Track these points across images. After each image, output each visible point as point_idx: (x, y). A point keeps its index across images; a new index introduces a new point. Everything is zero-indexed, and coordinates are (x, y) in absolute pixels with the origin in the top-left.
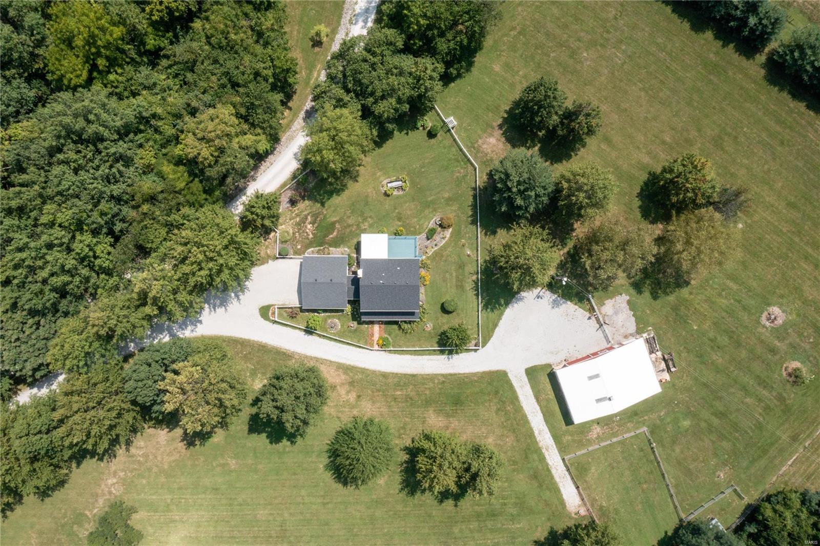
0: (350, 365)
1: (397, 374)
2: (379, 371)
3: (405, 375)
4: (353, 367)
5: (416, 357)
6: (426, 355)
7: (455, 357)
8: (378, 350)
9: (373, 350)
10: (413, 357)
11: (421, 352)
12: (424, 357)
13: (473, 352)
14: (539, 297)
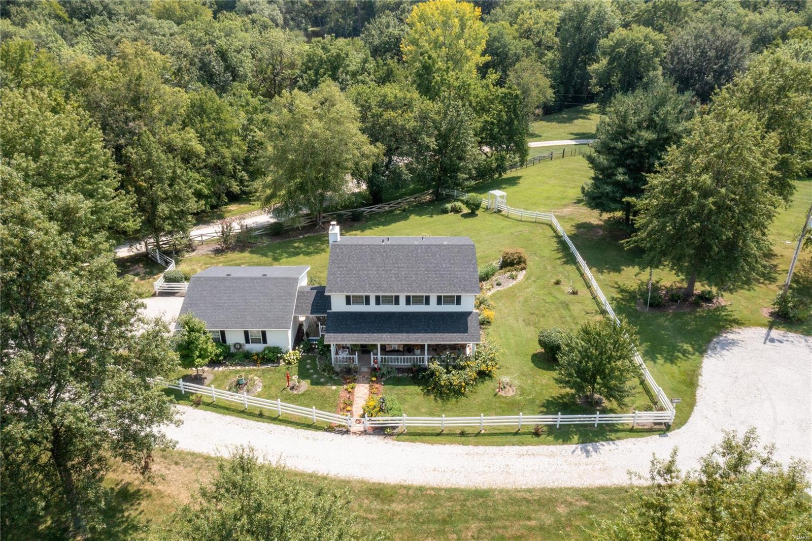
1: (421, 489)
5: (481, 449)
6: (513, 445)
7: (605, 448)
8: (365, 432)
9: (347, 432)
10: (470, 448)
11: (496, 439)
12: (506, 448)
13: (656, 437)
14: (772, 341)
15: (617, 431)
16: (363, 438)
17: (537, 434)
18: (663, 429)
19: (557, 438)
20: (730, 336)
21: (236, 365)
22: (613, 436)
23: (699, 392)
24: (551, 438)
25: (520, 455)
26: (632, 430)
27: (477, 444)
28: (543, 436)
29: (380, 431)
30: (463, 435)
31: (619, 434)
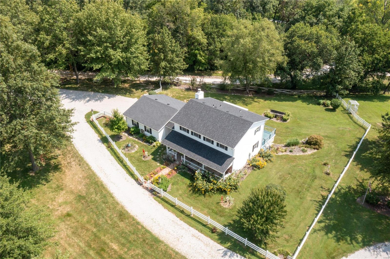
0: (101, 182)
1: (138, 223)
2: (122, 207)
3: (147, 231)
4: (102, 185)
6: (197, 230)
8: (147, 189)
9: (141, 185)
15: (254, 255)
16: (144, 190)
17: (213, 231)
21: (137, 138)
22: (248, 255)
24: (217, 237)
25: (193, 236)
28: (215, 234)
29: (152, 191)
30: (182, 212)
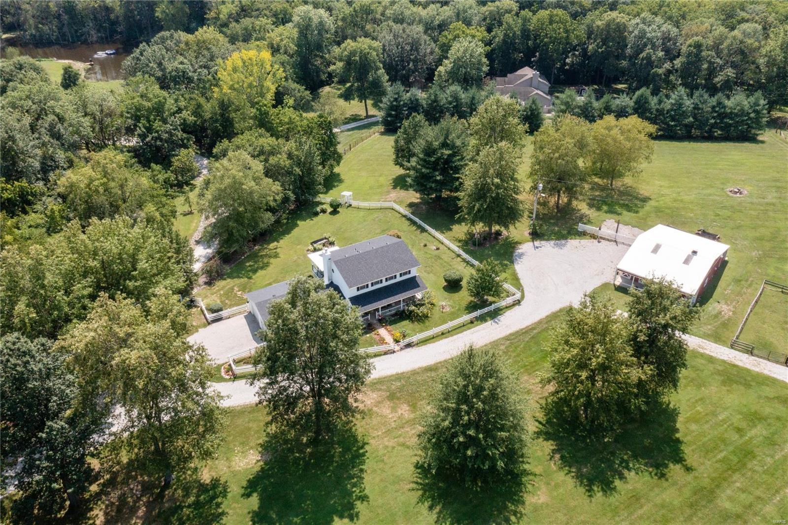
5: (455, 337)
7: (501, 318)
8: (402, 349)
9: (394, 352)
10: (450, 339)
11: (458, 330)
12: (465, 333)
13: (517, 307)
14: (537, 248)
15: (501, 310)
16: (403, 351)
17: (472, 322)
18: (518, 302)
19: (481, 321)
20: (520, 251)
22: (501, 312)
23: (521, 281)
24: (479, 322)
26: (507, 307)
27: (452, 336)
28: (475, 323)
29: (409, 345)
30: (443, 334)
31: (504, 311)
